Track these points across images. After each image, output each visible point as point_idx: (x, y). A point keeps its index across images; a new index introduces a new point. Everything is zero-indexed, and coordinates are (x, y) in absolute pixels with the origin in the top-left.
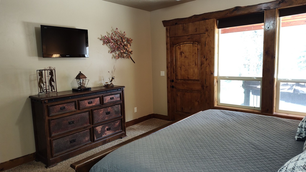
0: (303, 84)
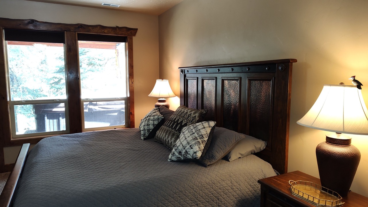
0: (95, 103)
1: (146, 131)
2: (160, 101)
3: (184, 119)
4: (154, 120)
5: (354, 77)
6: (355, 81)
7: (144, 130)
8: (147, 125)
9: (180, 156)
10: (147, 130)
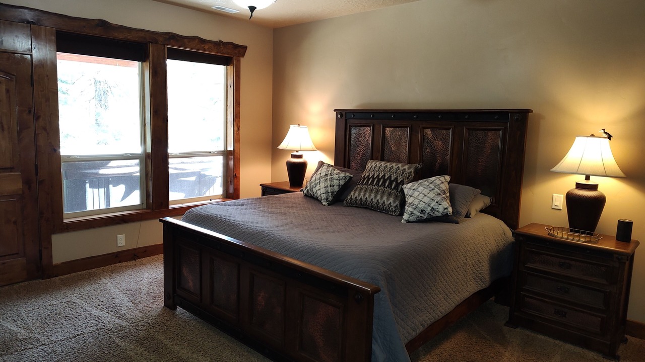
1: (330, 194)
2: (294, 156)
3: (398, 175)
4: (339, 180)
5: (604, 129)
6: (605, 133)
7: (327, 192)
8: (331, 186)
9: (422, 215)
10: (331, 192)
